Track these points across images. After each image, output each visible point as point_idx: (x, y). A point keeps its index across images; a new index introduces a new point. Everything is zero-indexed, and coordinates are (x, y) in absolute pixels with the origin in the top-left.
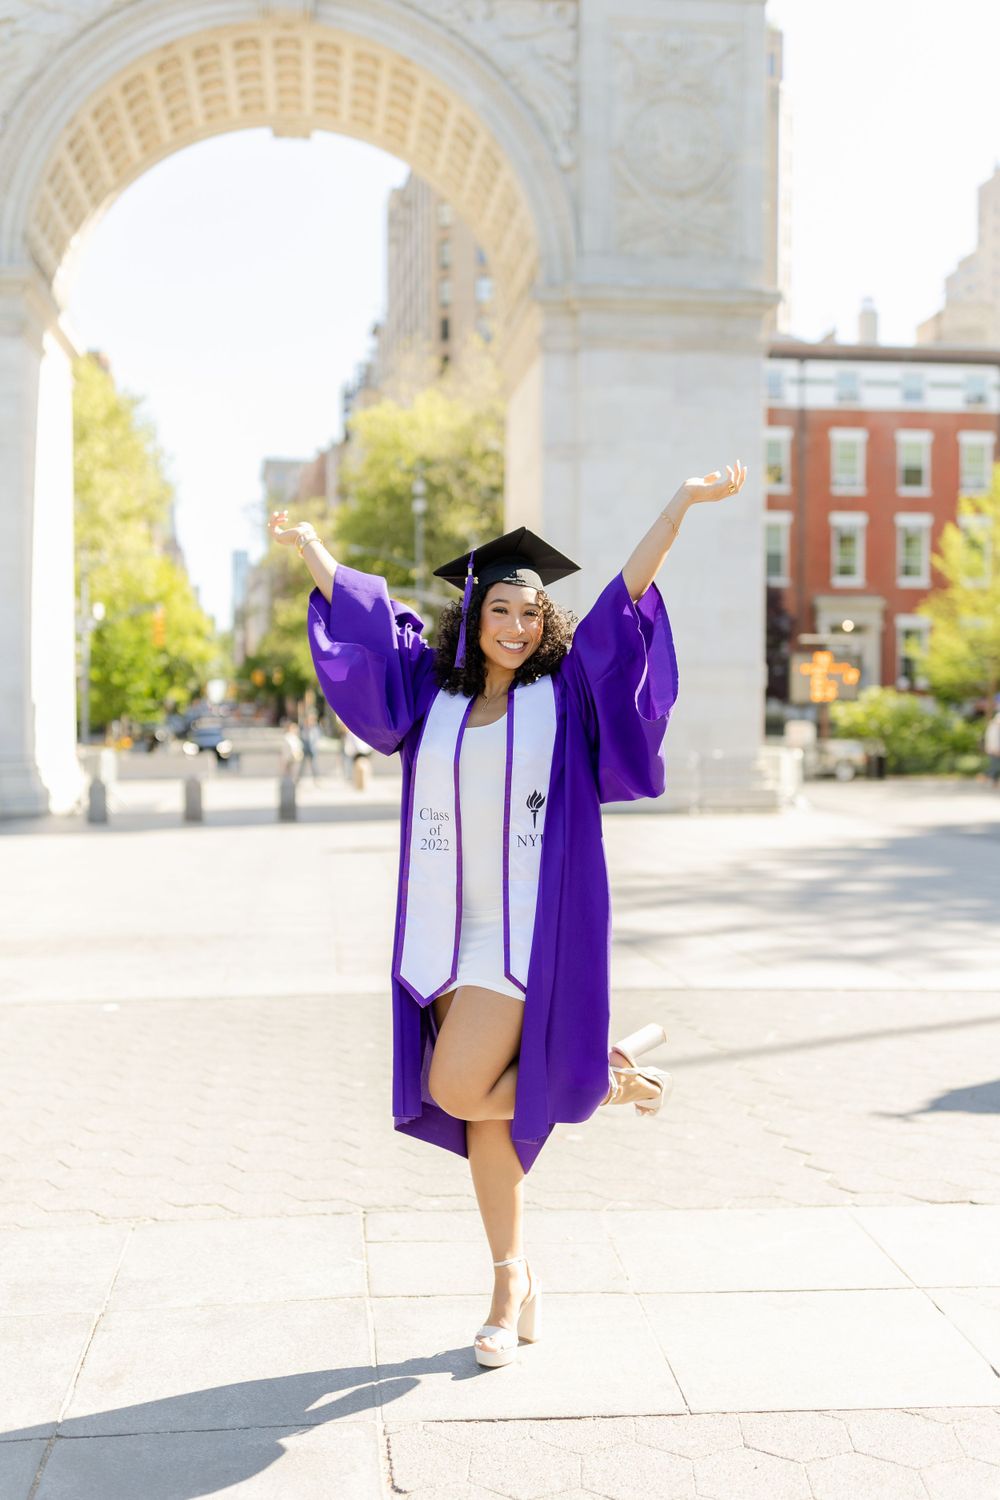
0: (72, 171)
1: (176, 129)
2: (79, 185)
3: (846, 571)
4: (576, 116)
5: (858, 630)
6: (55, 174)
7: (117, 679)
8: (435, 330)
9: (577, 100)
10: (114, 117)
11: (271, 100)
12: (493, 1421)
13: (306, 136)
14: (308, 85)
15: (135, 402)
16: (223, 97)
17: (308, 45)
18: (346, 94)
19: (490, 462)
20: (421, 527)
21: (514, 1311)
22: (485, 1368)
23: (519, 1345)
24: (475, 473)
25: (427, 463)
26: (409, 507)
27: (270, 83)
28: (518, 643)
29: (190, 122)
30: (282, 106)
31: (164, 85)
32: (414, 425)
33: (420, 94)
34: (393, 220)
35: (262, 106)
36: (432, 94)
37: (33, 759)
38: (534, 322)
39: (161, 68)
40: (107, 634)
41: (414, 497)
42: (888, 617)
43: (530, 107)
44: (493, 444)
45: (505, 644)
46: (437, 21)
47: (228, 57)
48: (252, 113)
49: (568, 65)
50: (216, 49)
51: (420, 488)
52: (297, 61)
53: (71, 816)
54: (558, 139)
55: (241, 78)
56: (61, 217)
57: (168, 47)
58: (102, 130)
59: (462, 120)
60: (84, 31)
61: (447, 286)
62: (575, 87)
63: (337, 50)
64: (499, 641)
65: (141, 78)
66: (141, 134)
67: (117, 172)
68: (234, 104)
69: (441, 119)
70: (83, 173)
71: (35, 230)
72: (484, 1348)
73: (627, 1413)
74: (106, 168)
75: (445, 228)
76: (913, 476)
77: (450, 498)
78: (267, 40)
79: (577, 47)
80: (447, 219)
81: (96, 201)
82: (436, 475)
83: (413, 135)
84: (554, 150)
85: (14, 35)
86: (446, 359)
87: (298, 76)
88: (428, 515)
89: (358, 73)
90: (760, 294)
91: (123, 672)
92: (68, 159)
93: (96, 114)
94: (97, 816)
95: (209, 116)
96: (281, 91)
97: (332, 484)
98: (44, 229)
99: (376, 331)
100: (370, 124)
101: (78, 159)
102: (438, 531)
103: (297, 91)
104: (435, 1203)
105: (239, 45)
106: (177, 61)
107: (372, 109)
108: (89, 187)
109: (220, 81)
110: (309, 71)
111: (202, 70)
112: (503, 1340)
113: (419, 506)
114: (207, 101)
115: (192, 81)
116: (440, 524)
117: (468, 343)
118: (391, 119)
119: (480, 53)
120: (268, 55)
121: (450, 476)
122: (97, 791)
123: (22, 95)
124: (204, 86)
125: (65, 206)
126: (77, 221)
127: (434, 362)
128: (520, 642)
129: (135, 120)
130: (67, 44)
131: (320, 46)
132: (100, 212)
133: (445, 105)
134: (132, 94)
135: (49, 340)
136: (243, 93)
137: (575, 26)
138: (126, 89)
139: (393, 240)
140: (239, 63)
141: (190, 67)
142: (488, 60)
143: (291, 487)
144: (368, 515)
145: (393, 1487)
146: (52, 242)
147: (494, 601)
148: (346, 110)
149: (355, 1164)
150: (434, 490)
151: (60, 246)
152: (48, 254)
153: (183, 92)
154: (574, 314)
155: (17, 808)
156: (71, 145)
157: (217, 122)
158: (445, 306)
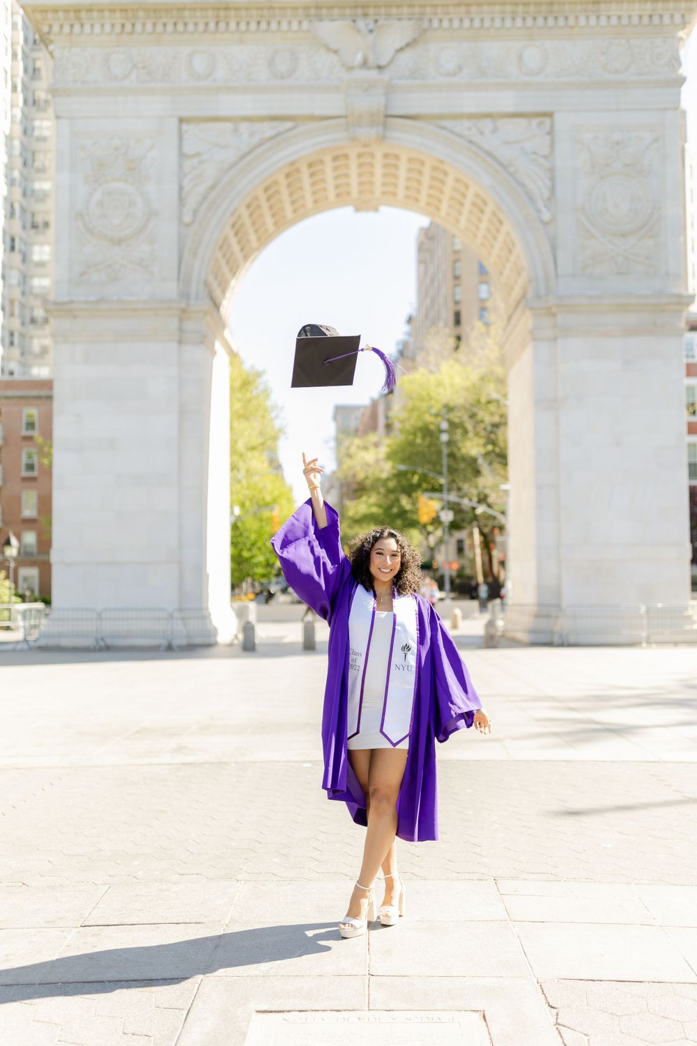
0: (233, 241)
1: (295, 211)
2: (236, 248)
4: (553, 190)
6: (223, 245)
7: (246, 554)
8: (451, 319)
9: (552, 179)
10: (259, 207)
11: (354, 189)
12: (594, 981)
13: (376, 210)
14: (378, 179)
15: (259, 375)
16: (325, 190)
17: (379, 155)
18: (402, 183)
19: (492, 407)
20: (445, 451)
24: (482, 414)
25: (449, 409)
26: (438, 438)
27: (354, 179)
29: (304, 206)
30: (360, 192)
31: (289, 186)
32: (440, 384)
33: (450, 181)
34: (421, 248)
35: (348, 193)
36: (457, 180)
37: (207, 608)
38: (525, 321)
39: (288, 176)
40: (239, 524)
41: (441, 431)
43: (522, 185)
44: (495, 395)
46: (460, 136)
47: (329, 166)
48: (342, 198)
49: (545, 157)
50: (322, 162)
51: (445, 425)
52: (372, 165)
53: (231, 645)
54: (541, 205)
55: (336, 178)
56: (225, 269)
57: (292, 164)
58: (251, 215)
59: (477, 195)
60: (242, 158)
61: (458, 290)
62: (552, 171)
63: (397, 157)
65: (276, 182)
66: (274, 215)
67: (259, 239)
68: (331, 193)
69: (464, 196)
70: (239, 242)
71: (211, 278)
73: (666, 980)
74: (253, 237)
75: (456, 252)
77: (466, 432)
78: (353, 154)
79: (552, 146)
80: (457, 247)
81: (246, 258)
82: (454, 417)
83: (444, 207)
84: (539, 211)
85: (201, 163)
86: (459, 338)
87: (372, 174)
88: (449, 443)
89: (410, 170)
90: (680, 296)
91: (250, 550)
92: (230, 233)
93: (248, 206)
94: (249, 646)
95: (315, 202)
96: (361, 184)
97: (381, 422)
98: (216, 277)
99: (410, 320)
100: (417, 200)
101: (236, 234)
102: (458, 454)
103: (371, 183)
104: (532, 876)
105: (335, 159)
106: (298, 171)
107: (418, 191)
108: (242, 250)
109: (324, 180)
110: (379, 170)
111: (312, 175)
113: (444, 437)
114: (314, 193)
115: (306, 181)
116: (459, 449)
117: (473, 328)
118: (430, 196)
119: (489, 154)
120: (353, 163)
121: (466, 418)
122: (248, 630)
123: (204, 198)
124: (313, 184)
125: (228, 263)
126: (234, 271)
127: (452, 342)
129: (271, 208)
130: (232, 166)
131: (386, 156)
132: (248, 264)
133: (467, 187)
134: (270, 192)
135: (218, 346)
136: (337, 187)
137: (551, 132)
138: (266, 190)
139: (421, 262)
140: (335, 169)
141: (305, 172)
142: (495, 159)
143: (353, 423)
144: (411, 444)
145: (549, 1006)
146: (220, 285)
148: (401, 192)
149: (480, 855)
150: (453, 426)
151: (224, 286)
152: (217, 292)
153: (301, 188)
154: (554, 315)
155: (197, 641)
156: (233, 226)
157: (321, 204)
158: (457, 303)
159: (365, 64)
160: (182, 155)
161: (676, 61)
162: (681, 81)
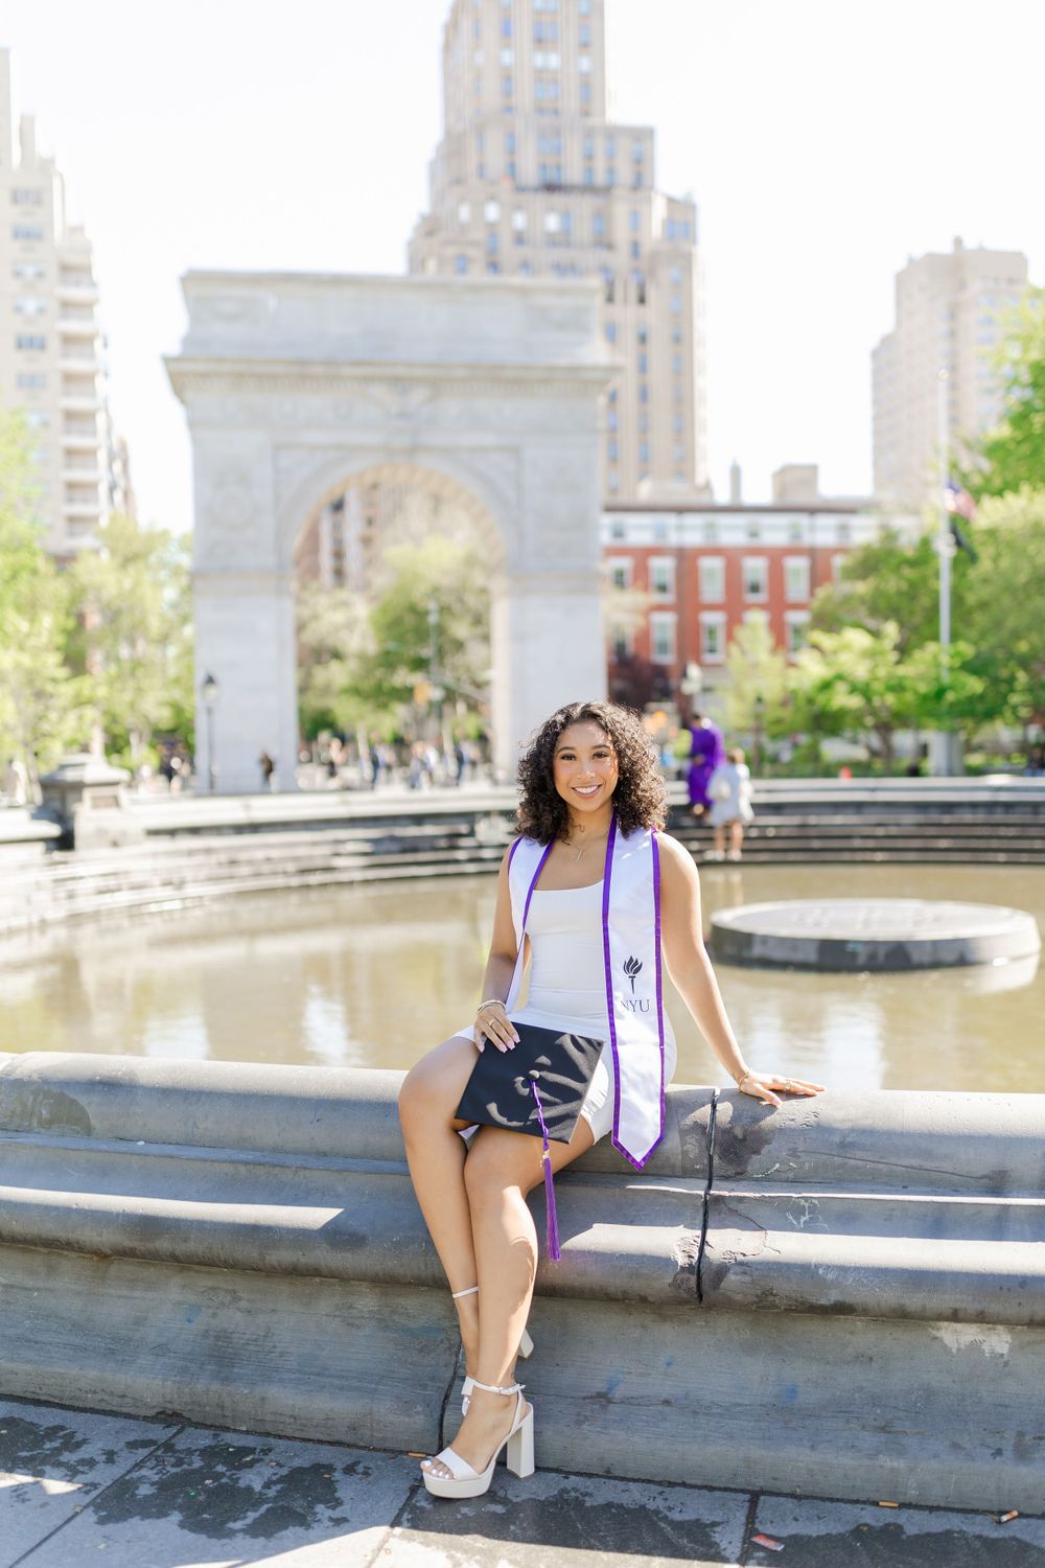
9: (519, 491)
45: (578, 790)
49: (515, 476)
51: (433, 606)
54: (512, 507)
62: (519, 486)
64: (572, 788)
76: (755, 589)
79: (519, 469)
82: (444, 599)
84: (511, 512)
85: (288, 476)
119: (479, 473)
123: (291, 499)
130: (310, 478)
137: (518, 461)
142: (483, 476)
154: (521, 580)
160: (277, 471)
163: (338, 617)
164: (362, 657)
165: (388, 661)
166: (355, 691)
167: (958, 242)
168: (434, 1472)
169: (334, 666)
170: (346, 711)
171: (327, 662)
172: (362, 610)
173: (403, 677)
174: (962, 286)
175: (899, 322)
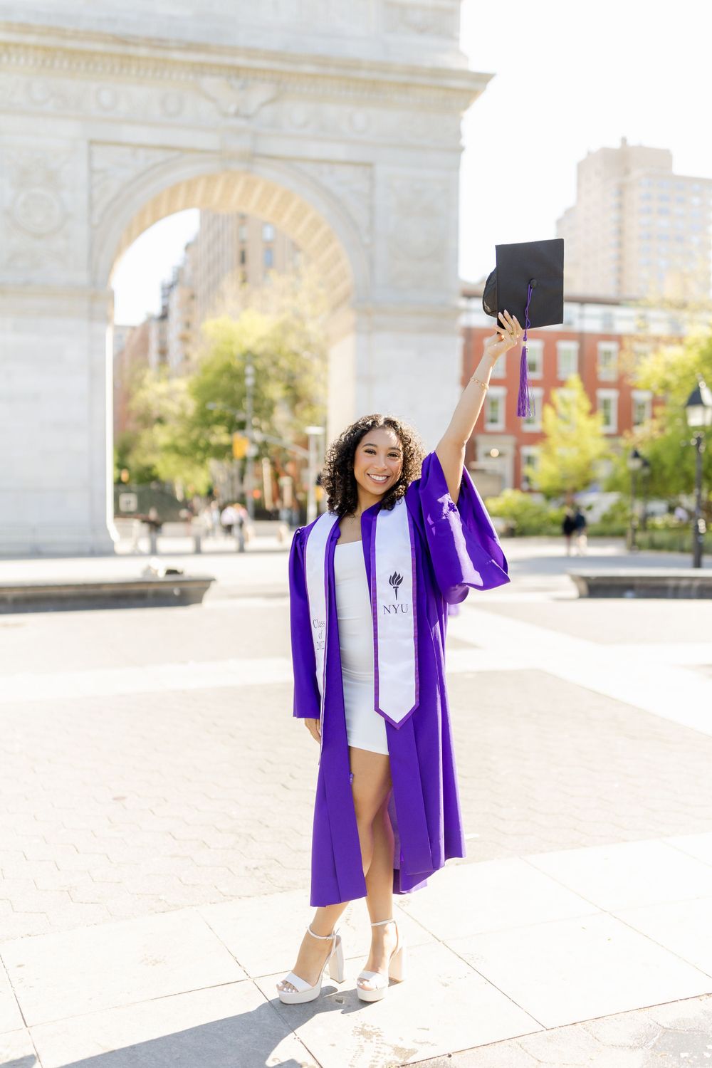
3: (493, 421)
4: (372, 222)
5: (501, 455)
8: (236, 257)
20: (250, 392)
21: (387, 961)
22: (365, 1003)
23: (389, 986)
24: (284, 363)
25: (253, 356)
26: (243, 381)
28: (382, 476)
41: (247, 376)
42: (517, 448)
45: (372, 476)
49: (366, 196)
51: (249, 370)
54: (363, 232)
61: (243, 229)
64: (368, 475)
72: (363, 988)
77: (268, 377)
79: (372, 189)
82: (260, 364)
85: (106, 177)
88: (255, 387)
102: (261, 396)
112: (378, 981)
113: (249, 381)
116: (263, 392)
121: (268, 364)
123: (109, 206)
128: (384, 476)
130: (131, 182)
137: (371, 178)
147: (365, 446)
150: (259, 372)
154: (369, 314)
158: (242, 242)
159: (237, 114)
160: (92, 171)
161: (459, 135)
162: (461, 149)
163: (162, 388)
164: (182, 417)
165: (205, 420)
166: (174, 449)
167: (624, 140)
168: (285, 989)
169: (157, 429)
170: (166, 467)
171: (152, 427)
172: (181, 385)
173: (220, 436)
174: (627, 172)
175: (579, 198)
